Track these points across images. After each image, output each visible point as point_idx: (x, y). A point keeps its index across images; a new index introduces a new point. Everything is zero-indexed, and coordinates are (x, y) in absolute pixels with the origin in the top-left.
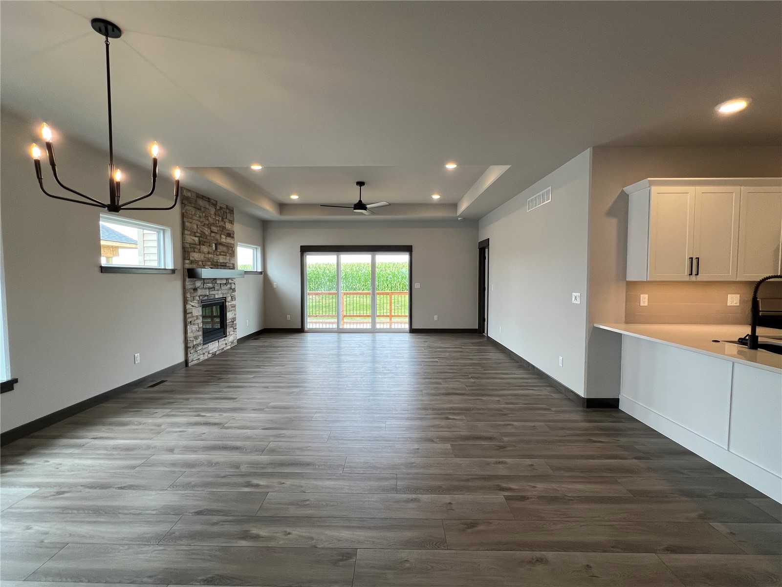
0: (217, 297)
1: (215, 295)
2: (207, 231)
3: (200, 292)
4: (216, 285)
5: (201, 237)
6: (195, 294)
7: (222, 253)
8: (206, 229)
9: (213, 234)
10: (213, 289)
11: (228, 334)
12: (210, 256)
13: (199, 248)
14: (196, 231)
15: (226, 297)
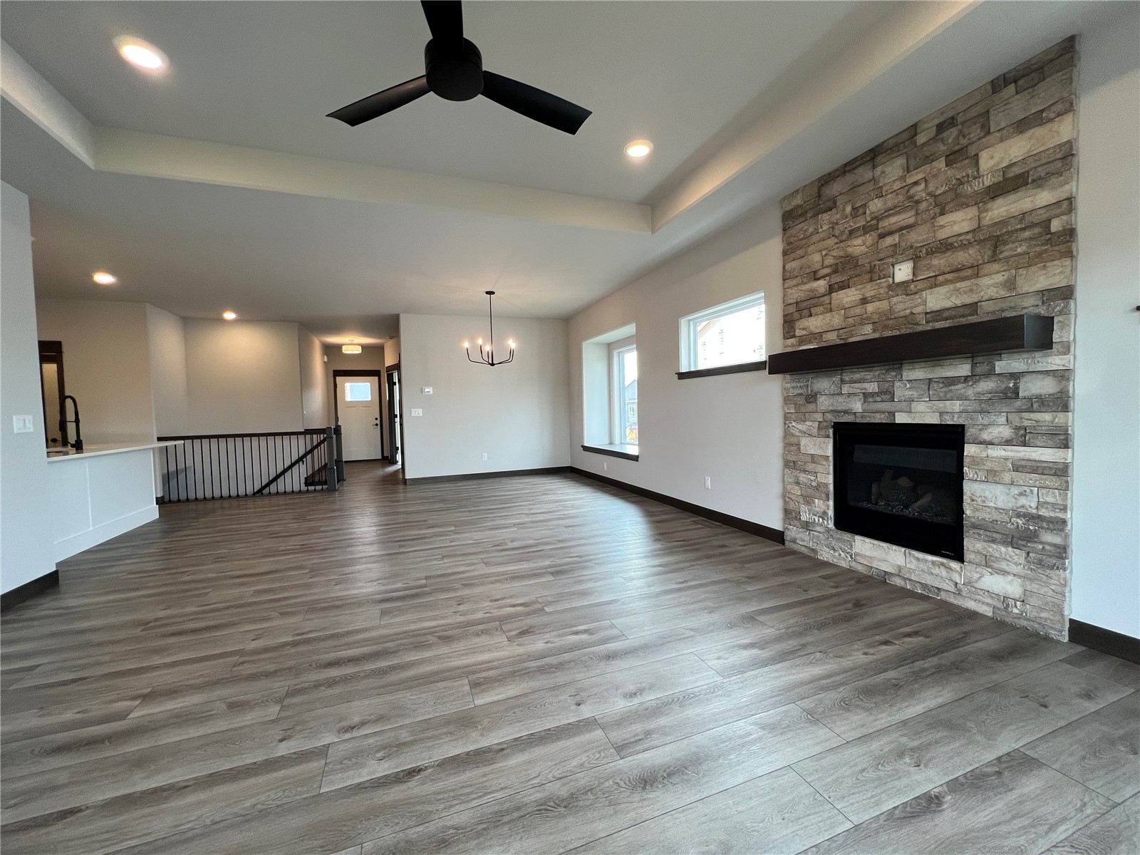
0: (901, 419)
1: (892, 414)
2: (858, 246)
3: (824, 402)
4: (897, 384)
5: (835, 271)
6: (811, 407)
7: (941, 278)
8: (859, 241)
9: (889, 241)
10: (887, 397)
11: (968, 556)
12: (870, 308)
13: (828, 302)
14: (817, 266)
15: (963, 427)
